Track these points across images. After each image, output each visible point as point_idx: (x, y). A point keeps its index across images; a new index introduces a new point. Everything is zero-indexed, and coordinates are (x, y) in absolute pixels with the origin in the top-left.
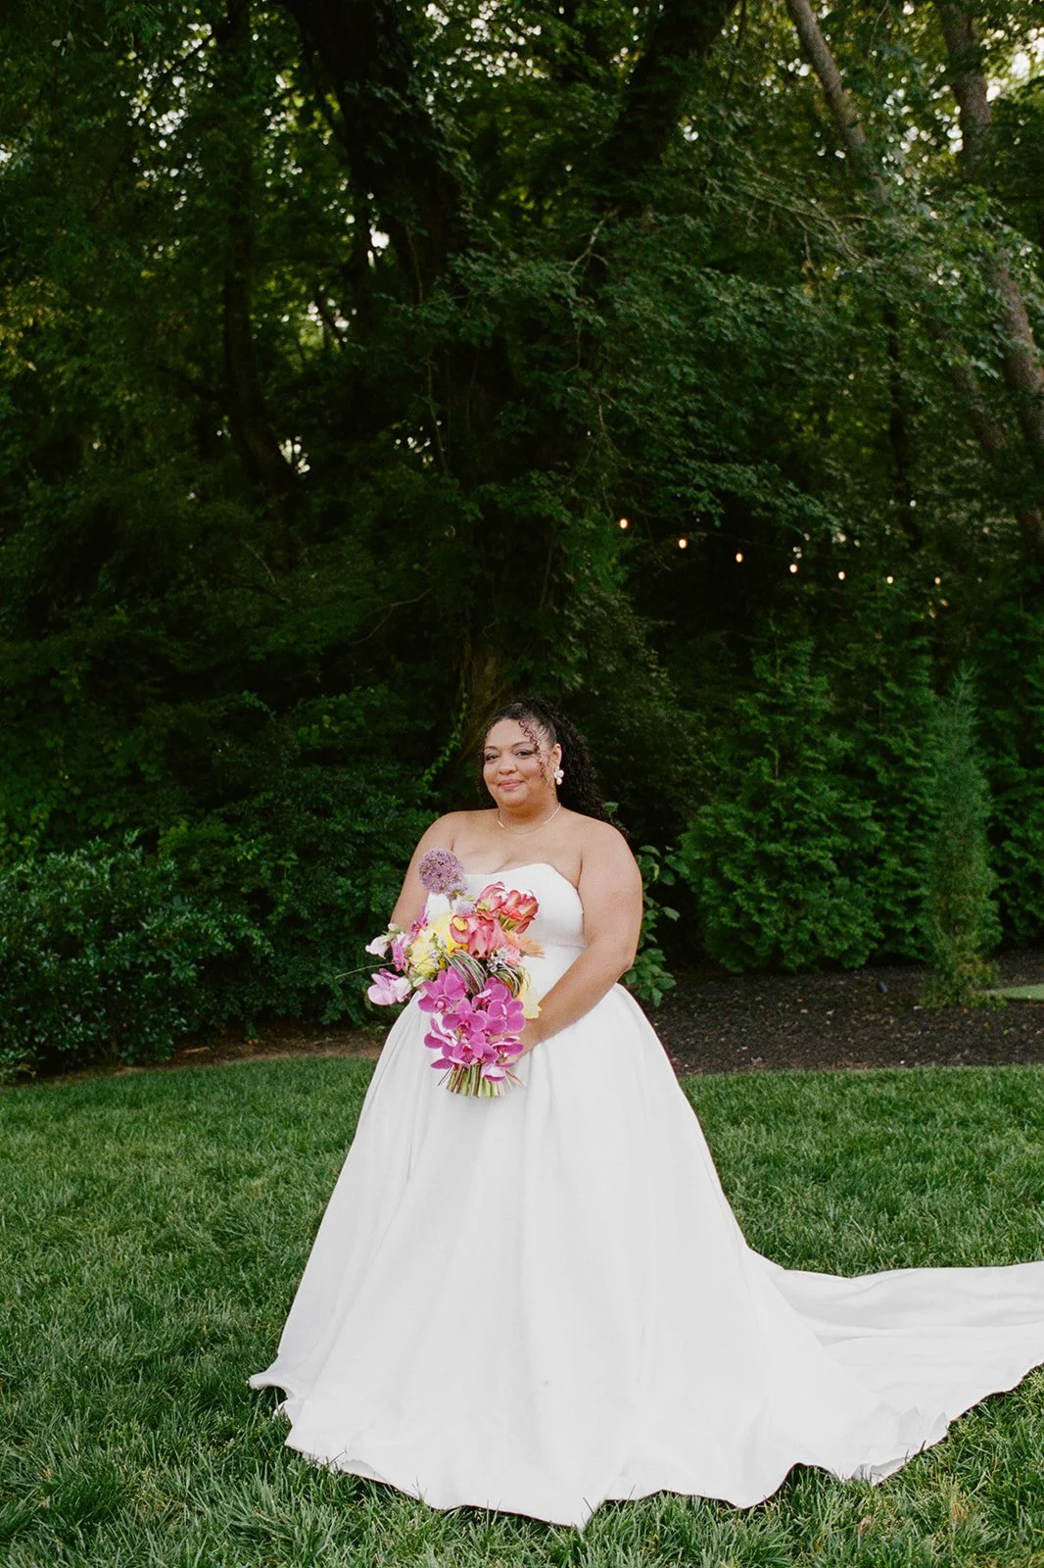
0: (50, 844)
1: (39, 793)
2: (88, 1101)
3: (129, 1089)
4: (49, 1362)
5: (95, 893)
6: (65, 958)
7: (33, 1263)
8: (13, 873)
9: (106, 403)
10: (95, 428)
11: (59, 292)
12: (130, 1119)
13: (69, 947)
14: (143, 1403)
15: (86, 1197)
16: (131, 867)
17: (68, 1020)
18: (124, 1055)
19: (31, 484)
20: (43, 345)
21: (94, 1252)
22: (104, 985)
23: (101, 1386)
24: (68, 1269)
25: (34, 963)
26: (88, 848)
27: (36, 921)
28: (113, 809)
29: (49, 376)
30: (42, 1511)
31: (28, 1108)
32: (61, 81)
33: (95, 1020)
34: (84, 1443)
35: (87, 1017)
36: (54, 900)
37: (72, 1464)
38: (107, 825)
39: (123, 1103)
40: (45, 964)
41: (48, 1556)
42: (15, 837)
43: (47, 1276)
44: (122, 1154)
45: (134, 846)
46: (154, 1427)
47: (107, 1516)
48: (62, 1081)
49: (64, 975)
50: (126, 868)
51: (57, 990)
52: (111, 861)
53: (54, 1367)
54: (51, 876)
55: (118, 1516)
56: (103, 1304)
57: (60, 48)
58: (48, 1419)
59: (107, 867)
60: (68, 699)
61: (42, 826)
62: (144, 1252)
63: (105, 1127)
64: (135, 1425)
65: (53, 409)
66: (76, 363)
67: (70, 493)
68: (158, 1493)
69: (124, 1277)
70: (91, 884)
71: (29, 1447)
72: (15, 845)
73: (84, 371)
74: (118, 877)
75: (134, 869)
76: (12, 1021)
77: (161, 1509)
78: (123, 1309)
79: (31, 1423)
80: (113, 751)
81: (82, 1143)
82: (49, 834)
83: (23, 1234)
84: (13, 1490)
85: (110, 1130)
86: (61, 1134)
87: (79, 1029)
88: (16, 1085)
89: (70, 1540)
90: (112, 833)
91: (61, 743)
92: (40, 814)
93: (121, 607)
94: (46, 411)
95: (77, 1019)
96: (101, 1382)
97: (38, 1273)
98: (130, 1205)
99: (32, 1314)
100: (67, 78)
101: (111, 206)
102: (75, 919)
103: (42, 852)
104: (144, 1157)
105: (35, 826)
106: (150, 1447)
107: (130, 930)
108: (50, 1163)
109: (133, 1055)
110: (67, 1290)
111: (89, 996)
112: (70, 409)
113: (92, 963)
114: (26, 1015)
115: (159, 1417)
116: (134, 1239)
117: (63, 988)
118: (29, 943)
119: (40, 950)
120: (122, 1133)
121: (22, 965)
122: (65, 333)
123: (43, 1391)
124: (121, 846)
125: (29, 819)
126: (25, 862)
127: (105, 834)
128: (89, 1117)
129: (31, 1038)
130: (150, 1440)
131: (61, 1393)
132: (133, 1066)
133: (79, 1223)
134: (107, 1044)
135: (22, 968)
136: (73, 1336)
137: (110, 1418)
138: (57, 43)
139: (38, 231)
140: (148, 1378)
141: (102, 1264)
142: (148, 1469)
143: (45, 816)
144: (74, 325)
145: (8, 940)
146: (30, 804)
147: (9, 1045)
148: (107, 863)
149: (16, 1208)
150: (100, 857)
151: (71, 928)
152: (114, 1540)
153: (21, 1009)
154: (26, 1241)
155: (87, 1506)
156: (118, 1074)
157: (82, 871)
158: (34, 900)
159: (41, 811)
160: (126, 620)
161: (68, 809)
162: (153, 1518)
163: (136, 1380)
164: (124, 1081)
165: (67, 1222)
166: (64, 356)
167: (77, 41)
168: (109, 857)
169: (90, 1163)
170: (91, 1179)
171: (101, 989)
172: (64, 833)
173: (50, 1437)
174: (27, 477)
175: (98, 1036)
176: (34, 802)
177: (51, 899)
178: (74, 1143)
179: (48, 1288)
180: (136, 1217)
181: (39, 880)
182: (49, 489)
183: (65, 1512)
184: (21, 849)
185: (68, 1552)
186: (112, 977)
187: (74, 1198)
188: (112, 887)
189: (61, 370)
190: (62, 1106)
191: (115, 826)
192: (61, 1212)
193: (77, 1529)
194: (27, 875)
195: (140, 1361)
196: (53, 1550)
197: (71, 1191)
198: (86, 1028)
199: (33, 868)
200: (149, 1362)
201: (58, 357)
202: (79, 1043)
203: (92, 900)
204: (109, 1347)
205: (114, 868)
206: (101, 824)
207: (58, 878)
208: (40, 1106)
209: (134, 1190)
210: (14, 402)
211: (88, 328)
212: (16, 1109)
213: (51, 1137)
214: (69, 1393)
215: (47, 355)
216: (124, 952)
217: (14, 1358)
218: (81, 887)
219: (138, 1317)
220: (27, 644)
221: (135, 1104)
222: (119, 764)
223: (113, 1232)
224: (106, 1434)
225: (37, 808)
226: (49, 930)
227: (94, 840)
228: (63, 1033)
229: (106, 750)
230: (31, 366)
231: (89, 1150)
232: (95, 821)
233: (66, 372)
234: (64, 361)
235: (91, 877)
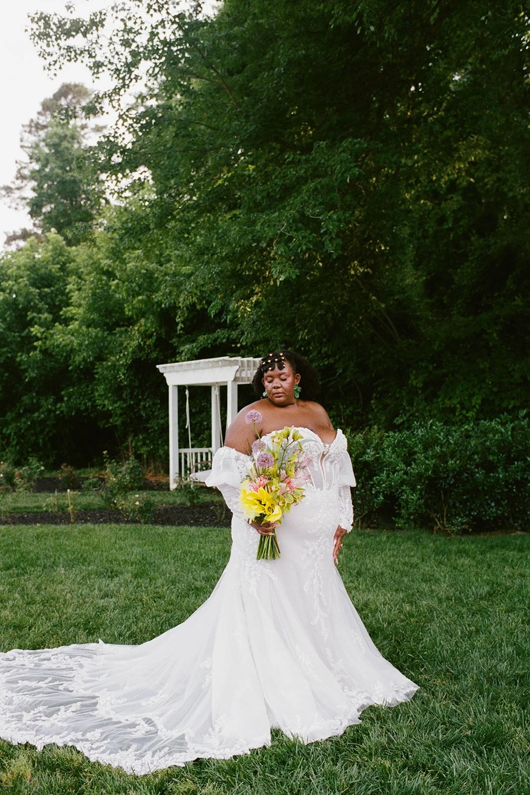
0: (481, 416)
1: (476, 390)
2: (497, 546)
3: (518, 542)
4: (473, 669)
5: (503, 441)
6: (488, 472)
7: (467, 620)
8: (463, 429)
9: (511, 194)
10: (505, 208)
11: (486, 142)
12: (518, 557)
13: (490, 467)
14: (518, 696)
15: (494, 592)
16: (522, 428)
17: (488, 504)
18: (516, 524)
19: (473, 238)
20: (478, 169)
21: (497, 619)
22: (507, 488)
23: (498, 685)
24: (484, 626)
25: (472, 474)
26: (500, 418)
27: (474, 454)
28: (514, 399)
29: (481, 184)
30: (467, 736)
31: (467, 547)
32: (485, 35)
33: (502, 506)
34: (489, 710)
35: (498, 504)
36: (483, 444)
37: (483, 718)
38: (510, 407)
39: (514, 549)
40: (478, 475)
41: (469, 758)
42: (464, 412)
43: (473, 628)
44: (513, 574)
45: (524, 417)
46: (524, 708)
47: (499, 745)
48: (485, 535)
49: (487, 481)
50: (520, 429)
51: (483, 488)
52: (512, 425)
53: (475, 671)
54: (481, 431)
55: (504, 747)
56: (501, 645)
57: (485, 21)
58: (471, 695)
59: (510, 428)
60: (491, 344)
61: (477, 407)
62: (523, 622)
63: (505, 560)
64: (514, 705)
65: (483, 201)
66: (494, 177)
67: (492, 242)
68: (524, 739)
69: (512, 634)
70: (502, 436)
71: (462, 706)
72: (464, 416)
73: (499, 179)
74: (515, 433)
75: (524, 430)
76: (461, 503)
77: (526, 749)
78: (510, 649)
79: (463, 696)
80: (514, 370)
81: (493, 566)
82: (481, 411)
83: (463, 606)
84: (453, 725)
85: (508, 561)
86: (483, 562)
87: (493, 510)
88: (462, 535)
89: (480, 753)
90: (513, 411)
91: (488, 366)
92: (477, 401)
93: (519, 297)
94: (480, 203)
95: (493, 504)
96: (498, 683)
97: (469, 625)
98: (516, 599)
99: (465, 645)
100: (488, 33)
101: (512, 94)
102: (493, 454)
103: (477, 420)
104: (524, 576)
105: (474, 407)
106: (521, 717)
107: (521, 460)
108: (477, 574)
109: (521, 525)
110: (483, 636)
111: (499, 493)
112: (492, 200)
113: (501, 476)
114: (467, 500)
115: (526, 704)
116: (518, 616)
117: (486, 488)
118: (470, 464)
119: (475, 468)
120: (514, 563)
121: (466, 475)
122: (489, 162)
123: (469, 682)
124: (518, 418)
125: (471, 402)
126: (469, 425)
127: (509, 412)
128: (497, 554)
129: (470, 512)
130: (521, 714)
131: (478, 685)
132: (520, 531)
133: (490, 605)
134: (508, 518)
135: (466, 477)
136: (485, 658)
137: (502, 700)
138: (483, 18)
139: (475, 113)
140: (522, 685)
141: (501, 626)
142: (520, 728)
143: (479, 402)
144: (494, 157)
145: (460, 462)
146: (471, 396)
147: (459, 515)
148: (510, 426)
149: (460, 593)
150: (506, 423)
151: (491, 458)
152: (501, 758)
153: (465, 497)
154: (464, 610)
155: (489, 738)
156: (513, 534)
157: (497, 429)
158: (473, 443)
159: (477, 399)
160: (521, 303)
161: (491, 399)
162: (521, 751)
163: (516, 685)
164: (515, 538)
165: (484, 604)
166: (489, 173)
167: (493, 14)
168: (511, 423)
169: (497, 576)
170: (497, 584)
171: (505, 490)
172: (488, 410)
173: (472, 703)
174: (470, 235)
175: (503, 514)
176: (473, 395)
177: (481, 443)
178: (489, 566)
179: (474, 634)
180: (518, 605)
181: (476, 433)
182: (481, 241)
183: (478, 739)
184: (467, 418)
185: (479, 758)
186: (511, 484)
187: (488, 592)
188: (512, 438)
189: (486, 180)
190: (484, 547)
191: (514, 407)
192: (482, 599)
193: (483, 748)
194: (469, 431)
195: (518, 675)
196: (471, 756)
197: (487, 588)
198: (497, 509)
199: (473, 429)
200: (522, 677)
201: (486, 174)
202: (493, 517)
203: (502, 445)
204: (503, 666)
205: (513, 429)
206: (507, 406)
207: (485, 433)
208: (473, 547)
209: (519, 592)
210: (464, 199)
211: (501, 158)
212: (461, 546)
213: (478, 562)
214: (482, 685)
215: (479, 174)
216: (518, 472)
217: (456, 664)
218: (497, 437)
219: (518, 654)
220: (471, 318)
221: (521, 550)
222: (517, 376)
223: (507, 611)
224: (499, 707)
225: (475, 398)
226: (480, 458)
227: (503, 414)
228: (486, 511)
229: (510, 369)
230: (472, 180)
231: (497, 570)
232: (504, 405)
233: (490, 181)
234: (489, 176)
235: (501, 433)
